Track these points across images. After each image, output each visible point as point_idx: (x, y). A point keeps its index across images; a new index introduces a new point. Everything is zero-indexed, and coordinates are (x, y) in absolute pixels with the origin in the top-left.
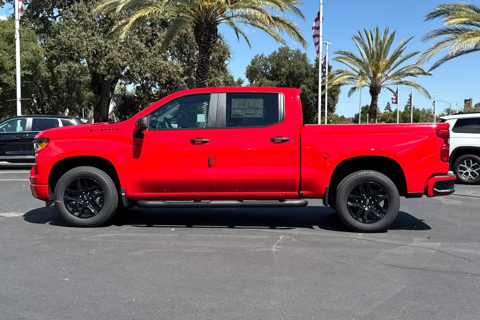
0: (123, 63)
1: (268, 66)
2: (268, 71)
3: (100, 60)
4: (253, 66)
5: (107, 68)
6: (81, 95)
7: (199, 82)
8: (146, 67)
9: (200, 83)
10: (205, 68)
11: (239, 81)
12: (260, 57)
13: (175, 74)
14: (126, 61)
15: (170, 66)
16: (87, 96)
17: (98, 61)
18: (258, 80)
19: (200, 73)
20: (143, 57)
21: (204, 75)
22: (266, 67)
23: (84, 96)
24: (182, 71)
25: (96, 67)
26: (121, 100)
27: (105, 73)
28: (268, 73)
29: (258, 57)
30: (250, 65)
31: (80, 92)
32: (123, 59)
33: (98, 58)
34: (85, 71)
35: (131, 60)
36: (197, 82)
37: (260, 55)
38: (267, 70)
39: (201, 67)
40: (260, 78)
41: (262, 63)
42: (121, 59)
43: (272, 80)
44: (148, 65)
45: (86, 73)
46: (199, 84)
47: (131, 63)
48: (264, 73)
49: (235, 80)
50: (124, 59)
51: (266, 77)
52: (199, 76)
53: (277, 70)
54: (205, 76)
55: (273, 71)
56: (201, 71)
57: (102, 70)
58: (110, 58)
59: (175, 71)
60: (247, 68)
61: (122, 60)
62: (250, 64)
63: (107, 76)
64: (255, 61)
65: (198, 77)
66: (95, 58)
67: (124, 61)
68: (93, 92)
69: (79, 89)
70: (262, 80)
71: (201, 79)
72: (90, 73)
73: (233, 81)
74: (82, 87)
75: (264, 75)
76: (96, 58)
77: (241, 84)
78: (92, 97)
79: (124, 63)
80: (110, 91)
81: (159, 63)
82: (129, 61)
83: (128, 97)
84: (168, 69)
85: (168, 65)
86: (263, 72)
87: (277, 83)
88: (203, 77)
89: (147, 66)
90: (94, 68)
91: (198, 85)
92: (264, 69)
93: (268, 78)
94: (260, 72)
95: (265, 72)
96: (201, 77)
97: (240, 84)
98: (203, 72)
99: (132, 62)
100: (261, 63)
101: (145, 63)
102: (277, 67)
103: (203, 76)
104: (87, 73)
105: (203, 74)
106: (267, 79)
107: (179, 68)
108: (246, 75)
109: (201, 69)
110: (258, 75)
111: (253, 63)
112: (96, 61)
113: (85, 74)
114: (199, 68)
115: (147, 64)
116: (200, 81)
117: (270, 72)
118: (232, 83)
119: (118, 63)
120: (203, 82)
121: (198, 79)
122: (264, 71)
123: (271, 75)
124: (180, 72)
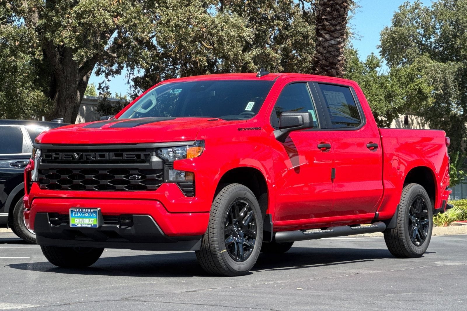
0: (114, 22)
1: (434, 27)
2: (433, 40)
3: (63, 16)
4: (399, 29)
5: (78, 34)
6: (17, 96)
7: (324, 42)
8: (167, 29)
9: (326, 44)
10: (337, 11)
11: (371, 62)
12: (414, 9)
13: (232, 42)
14: (121, 16)
15: (223, 24)
16: (29, 99)
17: (58, 17)
18: (410, 61)
19: (326, 23)
20: (159, 6)
21: (336, 25)
22: (428, 30)
23: (21, 99)
24: (249, 36)
25: (53, 32)
26: (98, 111)
27: (73, 45)
28: (433, 45)
29: (408, 8)
30: (389, 27)
31: (14, 89)
32: (113, 12)
33: (57, 12)
34: (30, 40)
35: (133, 15)
36: (320, 42)
37: (412, 4)
38: (430, 38)
39: (328, 9)
40: (414, 57)
41: (419, 21)
42: (108, 11)
43: (444, 60)
44: (172, 23)
45: (30, 47)
46: (324, 48)
47: (133, 20)
48: (424, 45)
49: (360, 60)
50: (116, 11)
51: (428, 55)
52: (324, 29)
53: (455, 36)
54: (338, 28)
55: (445, 39)
56: (328, 17)
57: (66, 38)
58: (85, 11)
59: (233, 37)
60: (382, 35)
61: (111, 16)
62: (390, 25)
63: (79, 50)
64: (401, 17)
65: (323, 32)
66: (52, 11)
67: (116, 17)
68: (42, 91)
69: (12, 82)
70: (419, 62)
71: (327, 36)
72: (38, 46)
73: (356, 61)
74: (18, 79)
75: (424, 48)
76: (54, 12)
77: (375, 68)
78: (41, 101)
79: (116, 22)
80: (78, 89)
81: (196, 18)
82: (128, 16)
83: (113, 105)
84: (218, 31)
85: (217, 22)
86: (420, 43)
87: (457, 67)
88: (333, 31)
89: (169, 27)
90: (48, 35)
91: (321, 50)
92: (424, 36)
93: (434, 56)
94: (413, 44)
95: (426, 41)
96: (329, 32)
97: (372, 69)
98: (334, 19)
99: (135, 18)
100: (417, 22)
101: (164, 19)
102: (455, 28)
103: (333, 28)
104: (32, 47)
105: (332, 25)
106: (432, 59)
107: (242, 29)
108: (381, 49)
109: (329, 13)
110: (409, 50)
111: (397, 23)
112: (54, 18)
113: (28, 48)
114: (324, 11)
115: (168, 21)
116: (326, 40)
117: (438, 41)
118: (355, 67)
119: (104, 22)
120: (333, 42)
121: (321, 36)
122: (424, 39)
123: (441, 49)
124: (244, 37)
